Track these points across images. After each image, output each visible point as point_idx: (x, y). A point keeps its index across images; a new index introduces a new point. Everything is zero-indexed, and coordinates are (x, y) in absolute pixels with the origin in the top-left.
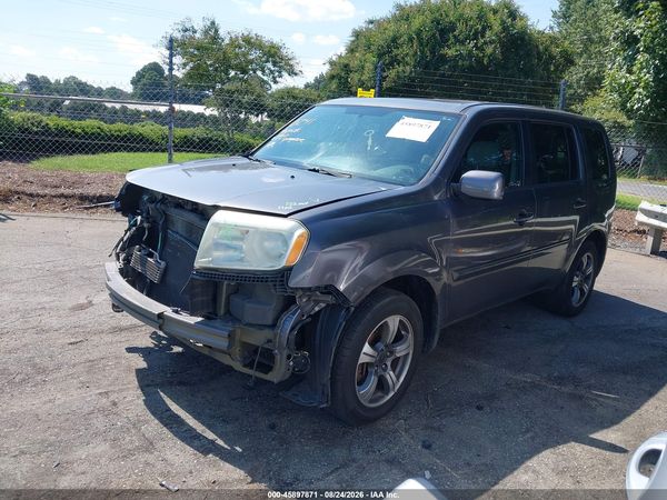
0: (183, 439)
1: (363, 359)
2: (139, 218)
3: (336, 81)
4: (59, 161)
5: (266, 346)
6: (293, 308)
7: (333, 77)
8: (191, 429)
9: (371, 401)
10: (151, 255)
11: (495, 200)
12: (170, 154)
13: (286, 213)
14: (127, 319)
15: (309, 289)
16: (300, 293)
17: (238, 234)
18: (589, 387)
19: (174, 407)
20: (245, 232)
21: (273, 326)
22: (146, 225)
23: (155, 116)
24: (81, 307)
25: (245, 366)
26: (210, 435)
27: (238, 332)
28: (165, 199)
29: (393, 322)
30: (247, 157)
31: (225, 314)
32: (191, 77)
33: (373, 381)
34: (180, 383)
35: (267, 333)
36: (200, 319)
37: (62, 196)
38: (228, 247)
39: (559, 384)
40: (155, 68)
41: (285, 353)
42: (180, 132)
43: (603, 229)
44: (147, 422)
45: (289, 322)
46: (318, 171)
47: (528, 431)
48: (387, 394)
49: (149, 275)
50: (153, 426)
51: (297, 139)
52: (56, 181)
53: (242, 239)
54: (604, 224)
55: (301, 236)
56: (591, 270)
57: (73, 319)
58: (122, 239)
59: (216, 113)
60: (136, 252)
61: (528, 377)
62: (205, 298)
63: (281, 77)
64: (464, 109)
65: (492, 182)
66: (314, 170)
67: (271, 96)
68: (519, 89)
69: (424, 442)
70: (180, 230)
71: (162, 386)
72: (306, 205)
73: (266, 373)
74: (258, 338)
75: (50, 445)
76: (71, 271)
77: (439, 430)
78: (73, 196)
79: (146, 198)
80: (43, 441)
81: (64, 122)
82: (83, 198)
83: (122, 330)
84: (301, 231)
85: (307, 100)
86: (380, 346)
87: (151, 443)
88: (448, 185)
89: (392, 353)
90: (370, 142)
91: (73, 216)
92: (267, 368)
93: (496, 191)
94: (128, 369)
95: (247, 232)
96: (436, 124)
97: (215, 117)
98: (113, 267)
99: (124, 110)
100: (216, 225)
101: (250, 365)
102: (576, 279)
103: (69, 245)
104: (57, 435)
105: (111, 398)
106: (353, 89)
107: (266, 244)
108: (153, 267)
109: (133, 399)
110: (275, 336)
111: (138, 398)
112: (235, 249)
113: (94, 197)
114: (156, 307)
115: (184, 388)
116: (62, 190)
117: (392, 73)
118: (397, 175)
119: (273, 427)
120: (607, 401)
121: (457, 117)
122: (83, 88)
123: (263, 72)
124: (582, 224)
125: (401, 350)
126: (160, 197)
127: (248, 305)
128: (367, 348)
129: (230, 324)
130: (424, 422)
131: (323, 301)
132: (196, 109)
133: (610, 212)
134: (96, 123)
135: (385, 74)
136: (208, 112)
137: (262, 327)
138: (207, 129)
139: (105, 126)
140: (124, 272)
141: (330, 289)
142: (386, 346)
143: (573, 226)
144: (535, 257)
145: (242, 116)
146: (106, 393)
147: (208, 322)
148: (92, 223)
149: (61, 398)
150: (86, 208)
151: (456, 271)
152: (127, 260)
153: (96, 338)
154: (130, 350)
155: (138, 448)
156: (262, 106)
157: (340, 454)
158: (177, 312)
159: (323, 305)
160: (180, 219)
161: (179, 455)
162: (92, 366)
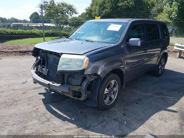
0: (58, 117)
1: (105, 92)
2: (39, 57)
3: (88, 14)
4: (12, 42)
5: (79, 91)
6: (86, 80)
7: (87, 13)
8: (59, 115)
9: (108, 103)
10: (44, 68)
11: (139, 46)
12: (44, 38)
13: (82, 54)
14: (38, 85)
15: (90, 75)
16: (87, 76)
17: (69, 60)
18: (166, 95)
19: (54, 109)
20: (71, 60)
21: (81, 85)
22: (41, 59)
23: (37, 27)
24: (24, 83)
25: (73, 96)
26: (65, 116)
27: (71, 87)
28: (46, 51)
29: (113, 82)
30: (67, 38)
31: (67, 83)
32: (47, 16)
33: (108, 98)
34: (55, 102)
35: (79, 87)
36: (60, 85)
37: (14, 52)
38: (66, 64)
39: (158, 95)
40: (36, 14)
41: (84, 92)
42: (45, 31)
43: (167, 52)
44: (47, 114)
45: (85, 84)
46: (88, 41)
47: (151, 109)
48: (112, 101)
49: (44, 73)
50: (49, 114)
51: (81, 32)
52: (12, 48)
53: (70, 62)
54: (167, 50)
55: (87, 60)
56: (164, 63)
57: (23, 86)
58: (35, 63)
59: (54, 25)
60: (39, 67)
61: (149, 94)
62: (61, 79)
63: (73, 14)
64: (128, 21)
65: (138, 41)
66: (87, 41)
67: (70, 20)
68: (140, 14)
69: (123, 114)
70: (51, 60)
71: (50, 103)
72: (87, 51)
73: (79, 98)
74: (76, 89)
75: (21, 122)
76: (20, 73)
77: (127, 110)
78: (17, 52)
79: (41, 51)
80: (19, 121)
81: (12, 31)
82: (20, 52)
83: (36, 88)
84: (87, 59)
85: (80, 20)
86: (110, 88)
87: (49, 119)
88: (126, 43)
89: (113, 90)
90: (102, 32)
91: (18, 57)
92: (79, 97)
93: (139, 44)
94: (40, 99)
95: (72, 60)
96: (121, 26)
97: (54, 27)
98: (33, 71)
99: (28, 26)
100: (63, 58)
101: (75, 96)
102: (160, 66)
103: (18, 66)
104: (23, 119)
105: (36, 108)
106: (93, 16)
107: (77, 63)
108: (45, 71)
109: (42, 108)
110: (81, 88)
111: (44, 107)
112: (68, 65)
113: (23, 51)
114: (47, 82)
115: (56, 103)
116: (14, 50)
117: (104, 12)
118: (111, 41)
119: (82, 112)
120: (171, 99)
121: (127, 23)
122: (16, 21)
123: (68, 13)
124: (161, 51)
125: (115, 89)
126: (45, 51)
127: (73, 80)
128: (106, 89)
129: (69, 85)
130: (123, 108)
131: (94, 78)
132: (49, 25)
133: (168, 47)
134: (21, 30)
135: (102, 12)
136: (52, 25)
137: (77, 86)
138: (53, 30)
139: (24, 31)
140: (36, 73)
141: (96, 74)
142: (111, 88)
143: (159, 52)
144: (149, 61)
145: (62, 26)
146: (35, 106)
147: (62, 85)
148: (24, 59)
149: (22, 109)
150: (21, 55)
151: (129, 67)
152: (37, 69)
153: (30, 91)
154: (40, 94)
155: (46, 121)
156: (67, 23)
157: (101, 118)
158: (53, 83)
159: (94, 79)
160: (51, 57)
161: (57, 122)
162: (30, 99)
